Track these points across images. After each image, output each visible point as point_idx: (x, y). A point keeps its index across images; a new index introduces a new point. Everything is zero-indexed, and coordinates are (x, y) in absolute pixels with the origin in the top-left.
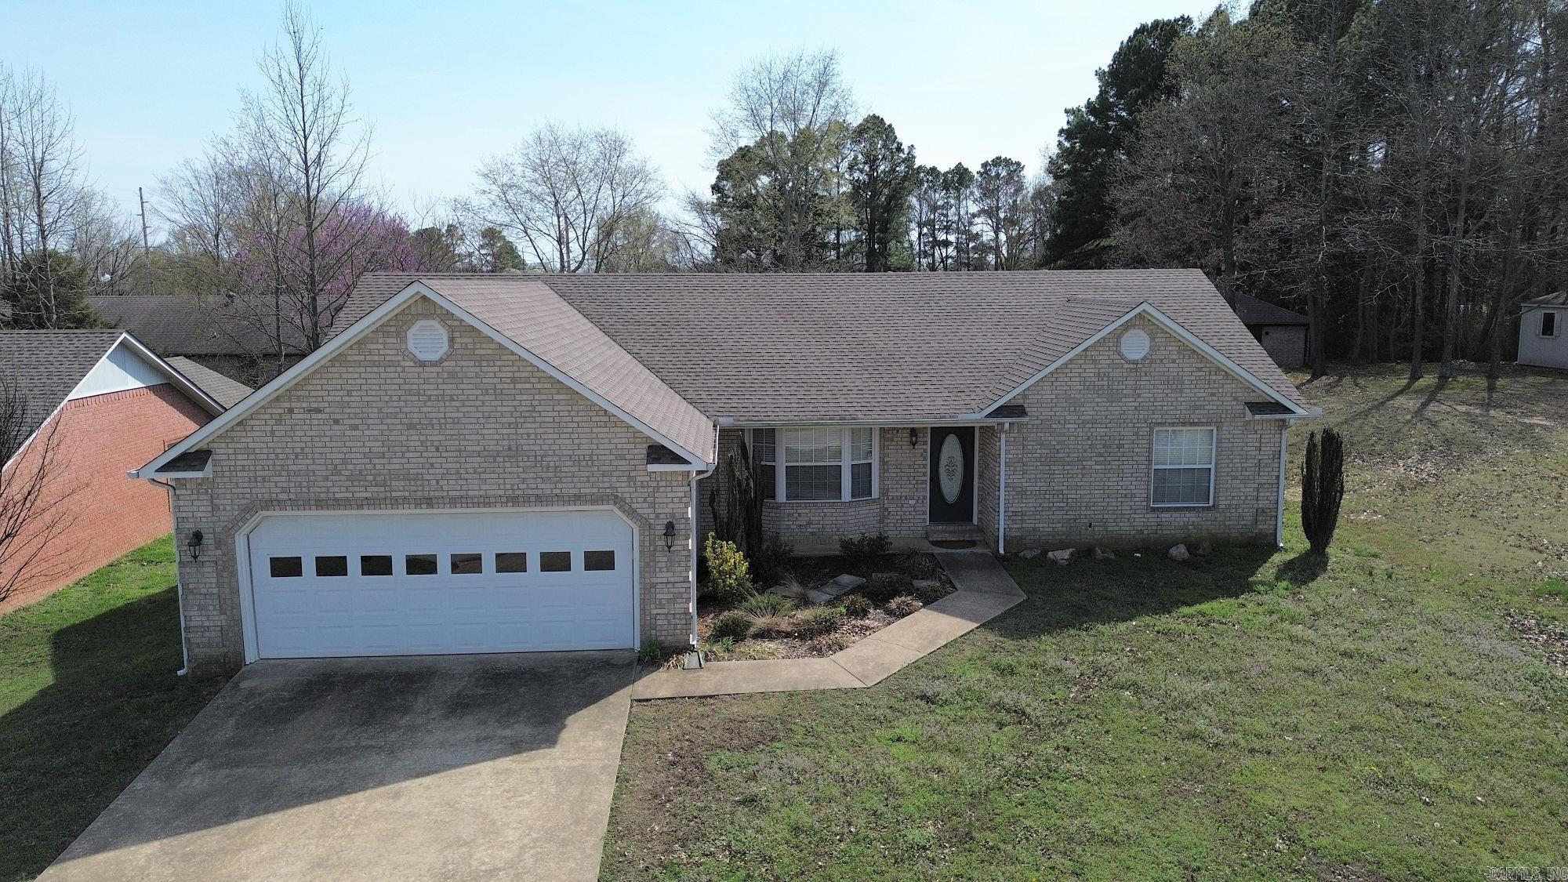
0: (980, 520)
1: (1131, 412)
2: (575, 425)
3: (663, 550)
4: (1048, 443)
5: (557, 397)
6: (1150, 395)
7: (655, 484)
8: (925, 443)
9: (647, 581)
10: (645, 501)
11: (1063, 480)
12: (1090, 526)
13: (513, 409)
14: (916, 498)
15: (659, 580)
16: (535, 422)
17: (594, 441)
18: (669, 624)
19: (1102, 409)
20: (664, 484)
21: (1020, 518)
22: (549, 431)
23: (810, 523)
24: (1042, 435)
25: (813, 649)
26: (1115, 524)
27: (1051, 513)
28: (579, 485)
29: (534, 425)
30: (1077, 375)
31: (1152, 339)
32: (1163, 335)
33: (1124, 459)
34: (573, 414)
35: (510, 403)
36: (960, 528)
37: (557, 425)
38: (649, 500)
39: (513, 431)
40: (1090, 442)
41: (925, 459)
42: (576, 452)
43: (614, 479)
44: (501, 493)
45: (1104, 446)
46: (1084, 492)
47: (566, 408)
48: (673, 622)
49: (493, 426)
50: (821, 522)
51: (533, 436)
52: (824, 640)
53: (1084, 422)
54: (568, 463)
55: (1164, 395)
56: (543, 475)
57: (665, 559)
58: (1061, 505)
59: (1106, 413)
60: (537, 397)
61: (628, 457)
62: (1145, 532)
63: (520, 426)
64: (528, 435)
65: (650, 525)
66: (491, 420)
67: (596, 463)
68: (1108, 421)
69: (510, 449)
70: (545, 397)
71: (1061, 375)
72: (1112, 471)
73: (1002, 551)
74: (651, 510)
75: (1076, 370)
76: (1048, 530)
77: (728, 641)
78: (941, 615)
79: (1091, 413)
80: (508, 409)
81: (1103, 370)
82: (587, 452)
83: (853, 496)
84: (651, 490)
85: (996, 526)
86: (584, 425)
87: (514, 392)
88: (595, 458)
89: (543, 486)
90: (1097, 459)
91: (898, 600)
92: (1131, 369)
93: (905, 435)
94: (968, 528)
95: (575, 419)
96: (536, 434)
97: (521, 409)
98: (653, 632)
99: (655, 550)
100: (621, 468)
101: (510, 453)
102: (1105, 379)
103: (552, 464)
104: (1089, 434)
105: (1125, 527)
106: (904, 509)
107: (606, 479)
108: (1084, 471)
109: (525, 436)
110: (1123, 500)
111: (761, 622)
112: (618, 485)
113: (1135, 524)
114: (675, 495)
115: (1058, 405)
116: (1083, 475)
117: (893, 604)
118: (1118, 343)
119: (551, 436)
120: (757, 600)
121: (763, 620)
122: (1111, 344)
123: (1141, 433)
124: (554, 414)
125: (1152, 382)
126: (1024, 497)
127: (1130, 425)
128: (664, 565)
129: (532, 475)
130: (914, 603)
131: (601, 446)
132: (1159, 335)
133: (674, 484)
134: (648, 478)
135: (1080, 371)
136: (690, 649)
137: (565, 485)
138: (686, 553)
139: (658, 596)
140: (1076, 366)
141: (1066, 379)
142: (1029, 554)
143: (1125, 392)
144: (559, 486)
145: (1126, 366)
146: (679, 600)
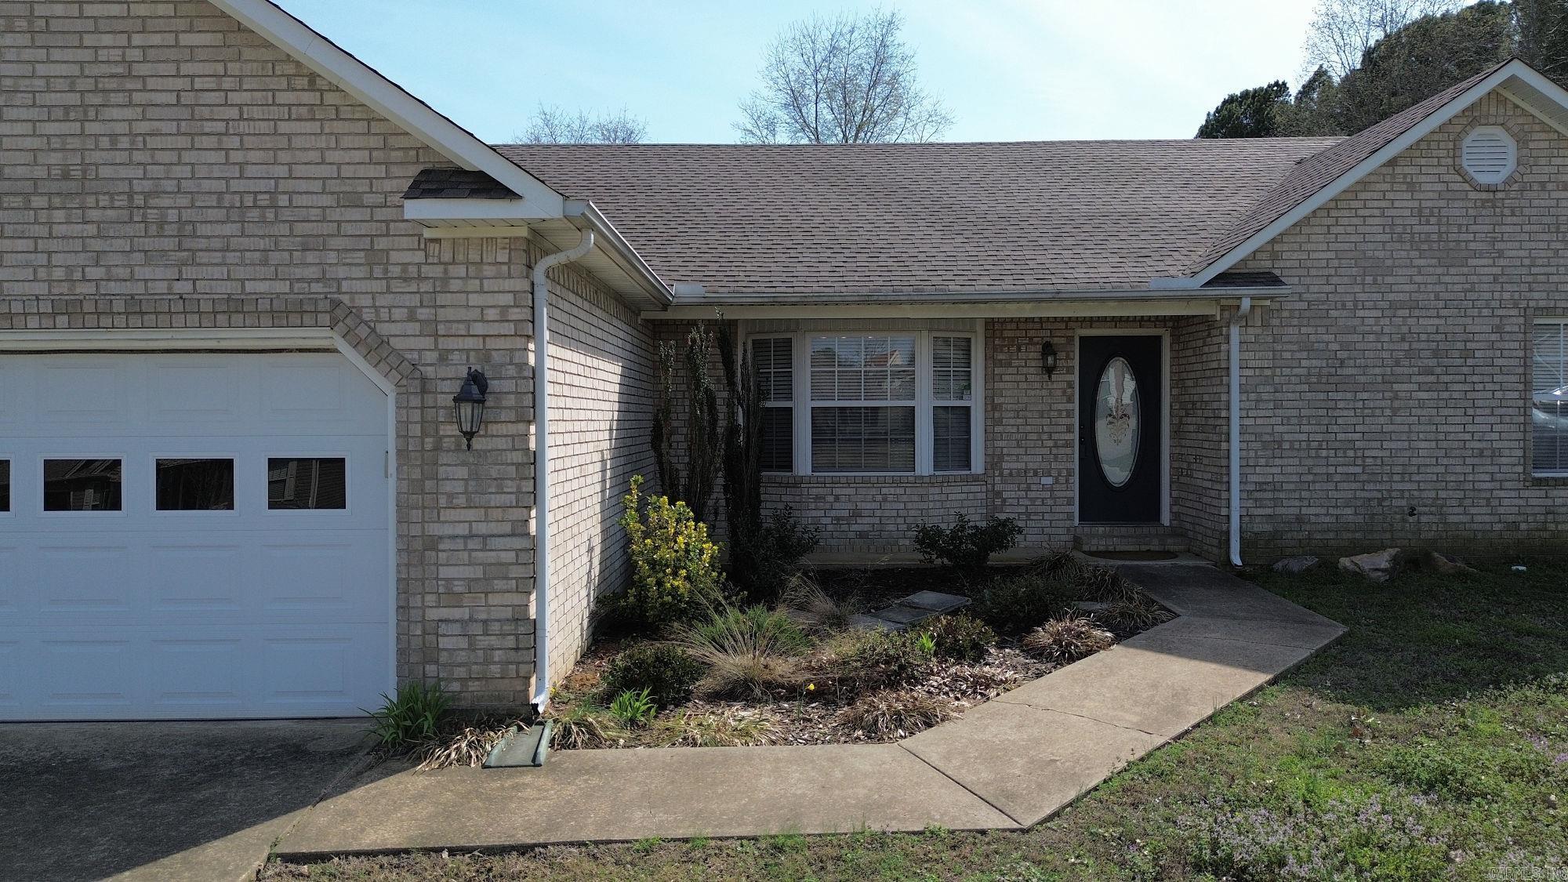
0: (1176, 516)
1: (1485, 287)
2: (234, 113)
3: (458, 449)
4: (1322, 346)
5: (186, 39)
6: (1522, 253)
7: (437, 271)
8: (1070, 370)
9: (416, 530)
10: (412, 318)
11: (1354, 421)
12: (1411, 514)
13: (75, 70)
14: (1054, 473)
15: (448, 530)
16: (130, 105)
17: (283, 157)
18: (472, 648)
19: (1430, 279)
20: (461, 271)
21: (1270, 495)
22: (166, 127)
23: (856, 514)
24: (1310, 330)
25: (853, 723)
26: (1460, 510)
27: (1331, 486)
28: (240, 272)
29: (129, 113)
30: (1377, 212)
31: (1522, 141)
32: (1543, 136)
33: (1475, 379)
34: (227, 83)
35: (69, 55)
36: (1139, 531)
37: (185, 113)
38: (424, 313)
39: (75, 128)
40: (1406, 346)
41: (1070, 400)
42: (235, 185)
43: (332, 257)
44: (41, 289)
45: (1436, 354)
46: (1400, 445)
47: (208, 69)
48: (484, 642)
49: (24, 114)
50: (878, 513)
51: (124, 142)
52: (884, 702)
53: (1394, 306)
54: (213, 214)
55: (1550, 254)
56: (148, 243)
57: (462, 472)
58: (1352, 470)
59: (1438, 288)
60: (137, 40)
61: (369, 199)
62: (1523, 526)
63: (92, 114)
64: (113, 137)
65: (424, 380)
66: (18, 99)
67: (286, 215)
68: (1441, 304)
69: (66, 176)
70: (156, 39)
71: (1346, 213)
72: (1452, 403)
73: (1236, 560)
74: (428, 342)
75: (1376, 204)
76: (1327, 519)
77: (639, 702)
78: (1163, 657)
79: (1407, 288)
80: (63, 70)
81: (1429, 204)
82: (262, 186)
83: (936, 467)
84: (426, 287)
85: (1224, 512)
86: (256, 112)
87: (79, 25)
88: (283, 200)
89: (146, 272)
90: (1421, 379)
91: (1054, 626)
92: (1484, 201)
93: (1032, 355)
94: (1153, 531)
95: (234, 98)
96: (132, 135)
97: (97, 70)
98: (431, 669)
99: (437, 448)
100: (348, 229)
101: (65, 186)
102: (1433, 220)
103: (172, 215)
104: (1405, 329)
105: (1481, 516)
106: (1032, 495)
107: (311, 257)
108: (1396, 404)
109: (105, 142)
110: (1476, 461)
111: (733, 664)
112: (342, 272)
113: (1501, 510)
114: (489, 300)
115: (1342, 271)
116: (1395, 411)
117: (1043, 636)
118: (1455, 152)
119: (170, 142)
120: (733, 619)
121: (738, 660)
122: (1443, 153)
123: (1508, 329)
124: (180, 84)
125: (1526, 228)
126: (1277, 453)
127: (1485, 312)
128: (459, 487)
129: (119, 244)
130: (1097, 633)
131: (299, 170)
132: (1535, 136)
133: (489, 271)
134: (419, 257)
135: (1383, 204)
136: (530, 716)
137: (205, 272)
138: (517, 457)
139: (445, 572)
140: (1375, 196)
141: (1355, 221)
142: (1295, 565)
143: (1472, 246)
144: (189, 272)
145: (1473, 195)
146: (499, 584)
